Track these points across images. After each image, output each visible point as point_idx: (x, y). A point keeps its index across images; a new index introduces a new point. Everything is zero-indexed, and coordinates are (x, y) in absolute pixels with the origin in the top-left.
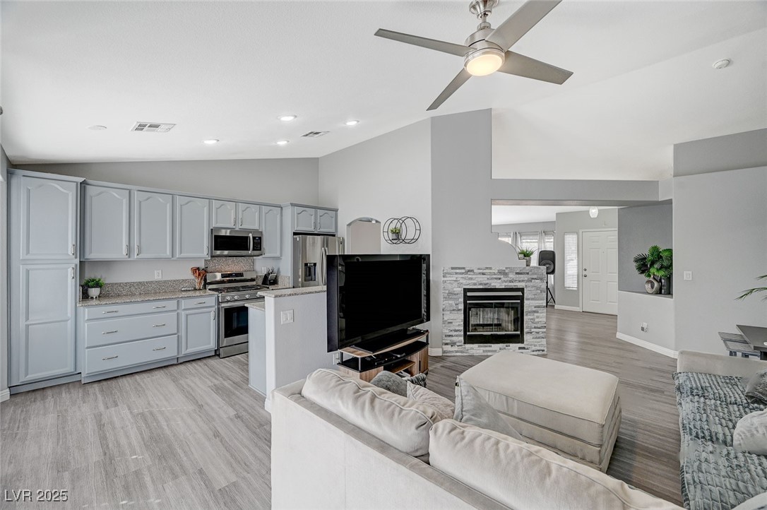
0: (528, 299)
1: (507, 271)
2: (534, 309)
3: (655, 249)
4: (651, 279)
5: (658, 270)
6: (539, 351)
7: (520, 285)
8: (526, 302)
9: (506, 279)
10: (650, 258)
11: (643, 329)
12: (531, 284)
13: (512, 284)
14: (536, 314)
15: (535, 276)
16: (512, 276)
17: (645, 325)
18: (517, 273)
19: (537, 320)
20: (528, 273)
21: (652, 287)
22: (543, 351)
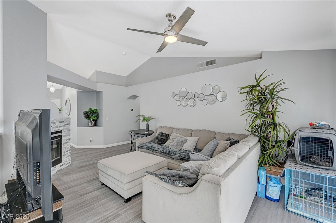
0: (64, 136)
1: (55, 121)
2: (66, 141)
3: (91, 109)
4: (91, 121)
5: (94, 117)
6: (68, 163)
7: (60, 129)
8: (63, 138)
9: (55, 126)
10: (89, 113)
11: (91, 141)
12: (65, 127)
13: (57, 129)
14: (67, 144)
15: (67, 123)
16: (57, 124)
17: (91, 139)
18: (60, 122)
19: (67, 147)
20: (64, 122)
21: (92, 124)
22: (70, 163)
